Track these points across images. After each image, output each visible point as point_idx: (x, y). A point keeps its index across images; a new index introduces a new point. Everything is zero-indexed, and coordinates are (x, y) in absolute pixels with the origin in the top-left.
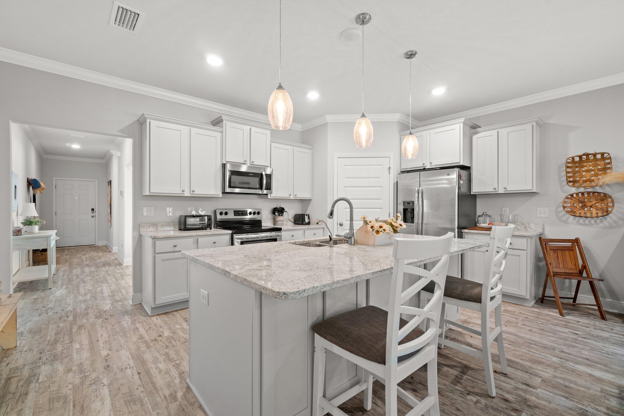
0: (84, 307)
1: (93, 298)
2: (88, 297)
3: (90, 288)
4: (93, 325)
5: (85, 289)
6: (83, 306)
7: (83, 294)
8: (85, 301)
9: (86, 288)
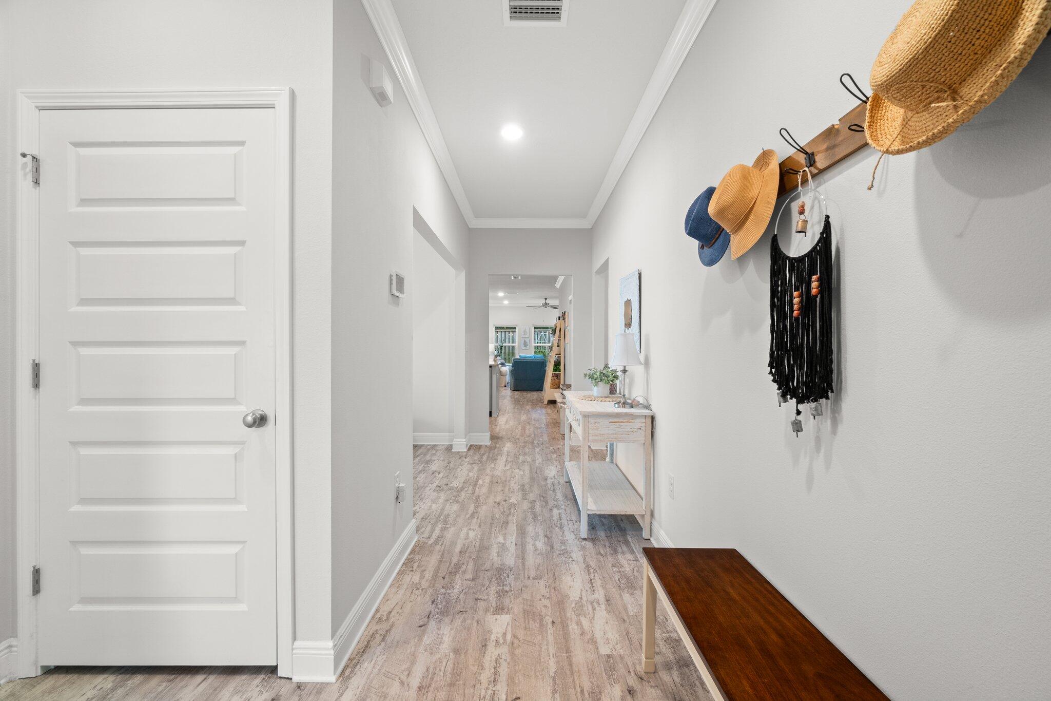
0: (526, 448)
1: (518, 456)
2: (521, 458)
3: (517, 471)
4: (522, 436)
5: (523, 471)
6: (527, 450)
7: (526, 464)
8: (525, 454)
9: (522, 473)
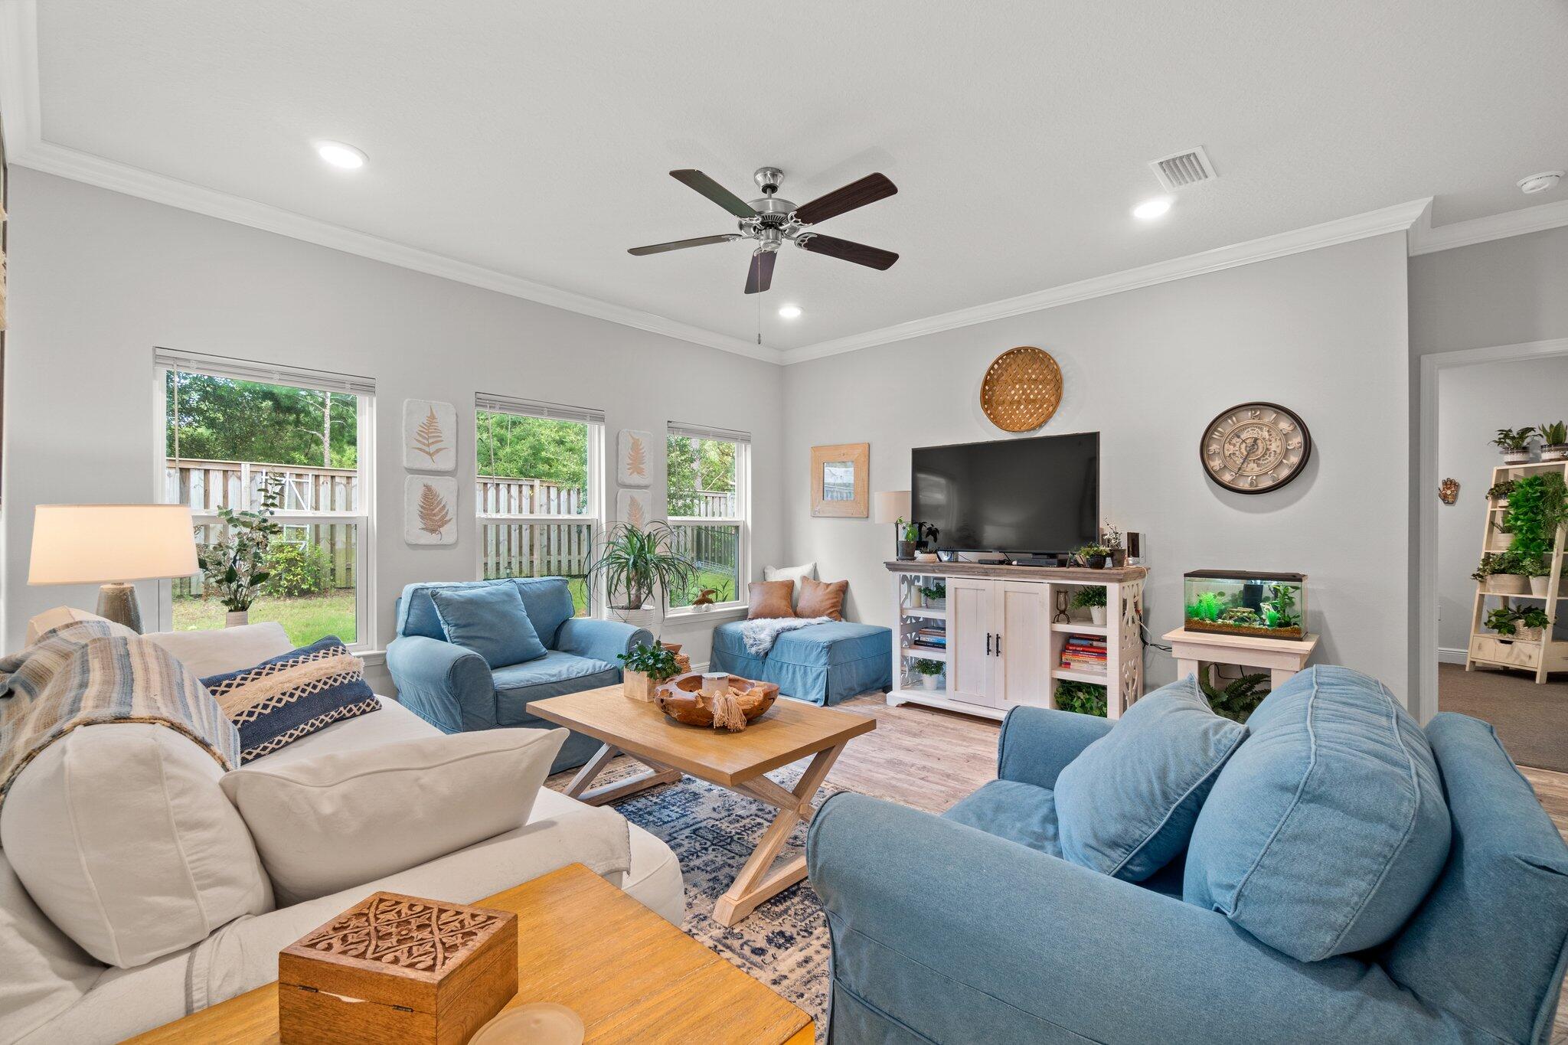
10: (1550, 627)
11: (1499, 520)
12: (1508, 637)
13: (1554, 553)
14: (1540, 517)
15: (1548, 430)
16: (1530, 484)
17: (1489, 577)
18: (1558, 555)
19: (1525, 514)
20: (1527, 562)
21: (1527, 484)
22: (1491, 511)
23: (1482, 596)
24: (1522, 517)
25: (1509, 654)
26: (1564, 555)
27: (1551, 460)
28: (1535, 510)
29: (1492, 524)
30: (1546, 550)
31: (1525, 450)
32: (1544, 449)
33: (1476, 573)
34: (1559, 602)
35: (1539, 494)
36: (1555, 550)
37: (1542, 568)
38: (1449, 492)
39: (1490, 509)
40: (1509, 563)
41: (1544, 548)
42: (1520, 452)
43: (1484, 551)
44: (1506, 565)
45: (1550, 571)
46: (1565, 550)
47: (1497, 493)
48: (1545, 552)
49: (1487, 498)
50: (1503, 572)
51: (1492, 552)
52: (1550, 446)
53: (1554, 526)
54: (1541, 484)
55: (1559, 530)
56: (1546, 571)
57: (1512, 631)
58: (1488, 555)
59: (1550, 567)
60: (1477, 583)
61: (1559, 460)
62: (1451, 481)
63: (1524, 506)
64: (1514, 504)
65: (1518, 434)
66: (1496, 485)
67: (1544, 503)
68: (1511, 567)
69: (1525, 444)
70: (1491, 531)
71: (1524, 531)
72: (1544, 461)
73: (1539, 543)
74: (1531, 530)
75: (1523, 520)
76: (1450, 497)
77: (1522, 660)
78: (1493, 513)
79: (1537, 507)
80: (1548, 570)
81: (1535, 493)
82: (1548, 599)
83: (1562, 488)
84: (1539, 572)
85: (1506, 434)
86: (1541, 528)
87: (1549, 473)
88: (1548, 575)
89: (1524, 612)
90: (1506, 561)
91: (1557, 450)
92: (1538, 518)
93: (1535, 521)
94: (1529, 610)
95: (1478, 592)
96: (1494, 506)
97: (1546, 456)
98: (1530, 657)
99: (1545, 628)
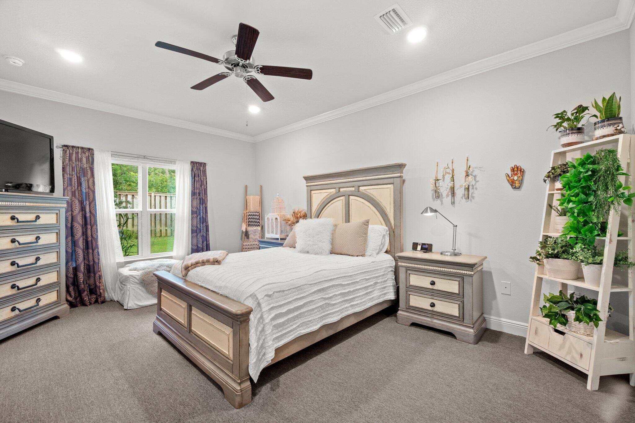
10: (602, 325)
11: (556, 203)
12: (559, 327)
13: (607, 239)
14: (591, 199)
15: (601, 105)
16: (583, 164)
17: (545, 261)
18: (611, 241)
19: (577, 195)
20: (578, 248)
21: (579, 165)
22: (549, 194)
23: (540, 280)
24: (573, 199)
25: (562, 347)
26: (618, 240)
27: (604, 136)
28: (586, 190)
29: (550, 206)
30: (598, 235)
31: (580, 130)
32: (597, 126)
33: (534, 255)
34: (612, 294)
35: (590, 173)
36: (608, 235)
37: (594, 255)
38: (516, 178)
39: (547, 192)
40: (562, 247)
41: (596, 233)
42: (574, 133)
43: (542, 234)
44: (560, 249)
45: (602, 260)
46: (619, 236)
47: (553, 176)
48: (597, 238)
49: (545, 181)
50: (557, 256)
51: (549, 234)
52: (603, 121)
53: (607, 208)
54: (593, 163)
55: (612, 212)
56: (598, 259)
57: (565, 321)
58: (546, 238)
59: (602, 255)
60: (535, 264)
61: (612, 135)
62: (517, 168)
63: (576, 187)
64: (568, 186)
65: (572, 114)
66: (553, 168)
67: (595, 183)
68: (563, 252)
69: (580, 126)
70: (548, 214)
71: (576, 214)
72: (597, 139)
73: (591, 227)
74: (582, 213)
75: (574, 202)
76: (517, 182)
77: (573, 357)
78: (551, 196)
79: (589, 187)
80: (600, 258)
81: (587, 172)
82: (600, 290)
83: (616, 165)
84: (590, 261)
85: (561, 116)
86: (594, 211)
87: (602, 151)
88: (601, 263)
89: (577, 302)
90: (559, 245)
91: (610, 125)
92: (589, 200)
93: (586, 203)
94: (583, 300)
95: (536, 275)
96: (552, 189)
97: (599, 132)
98: (581, 355)
99: (597, 326)
